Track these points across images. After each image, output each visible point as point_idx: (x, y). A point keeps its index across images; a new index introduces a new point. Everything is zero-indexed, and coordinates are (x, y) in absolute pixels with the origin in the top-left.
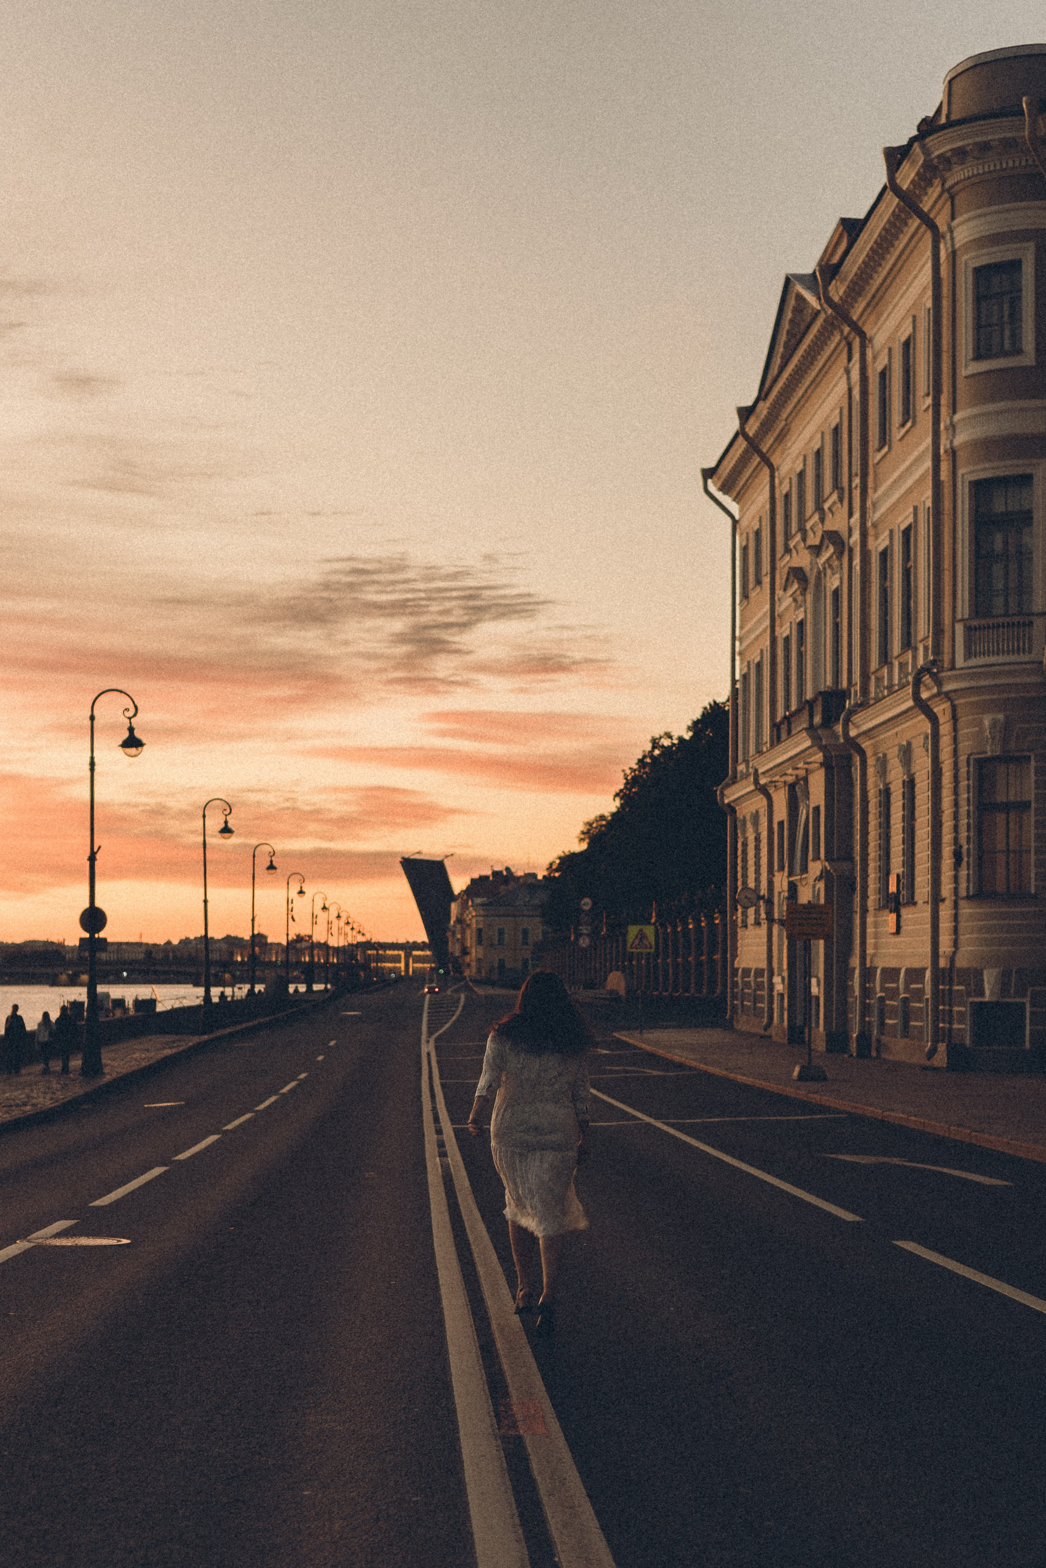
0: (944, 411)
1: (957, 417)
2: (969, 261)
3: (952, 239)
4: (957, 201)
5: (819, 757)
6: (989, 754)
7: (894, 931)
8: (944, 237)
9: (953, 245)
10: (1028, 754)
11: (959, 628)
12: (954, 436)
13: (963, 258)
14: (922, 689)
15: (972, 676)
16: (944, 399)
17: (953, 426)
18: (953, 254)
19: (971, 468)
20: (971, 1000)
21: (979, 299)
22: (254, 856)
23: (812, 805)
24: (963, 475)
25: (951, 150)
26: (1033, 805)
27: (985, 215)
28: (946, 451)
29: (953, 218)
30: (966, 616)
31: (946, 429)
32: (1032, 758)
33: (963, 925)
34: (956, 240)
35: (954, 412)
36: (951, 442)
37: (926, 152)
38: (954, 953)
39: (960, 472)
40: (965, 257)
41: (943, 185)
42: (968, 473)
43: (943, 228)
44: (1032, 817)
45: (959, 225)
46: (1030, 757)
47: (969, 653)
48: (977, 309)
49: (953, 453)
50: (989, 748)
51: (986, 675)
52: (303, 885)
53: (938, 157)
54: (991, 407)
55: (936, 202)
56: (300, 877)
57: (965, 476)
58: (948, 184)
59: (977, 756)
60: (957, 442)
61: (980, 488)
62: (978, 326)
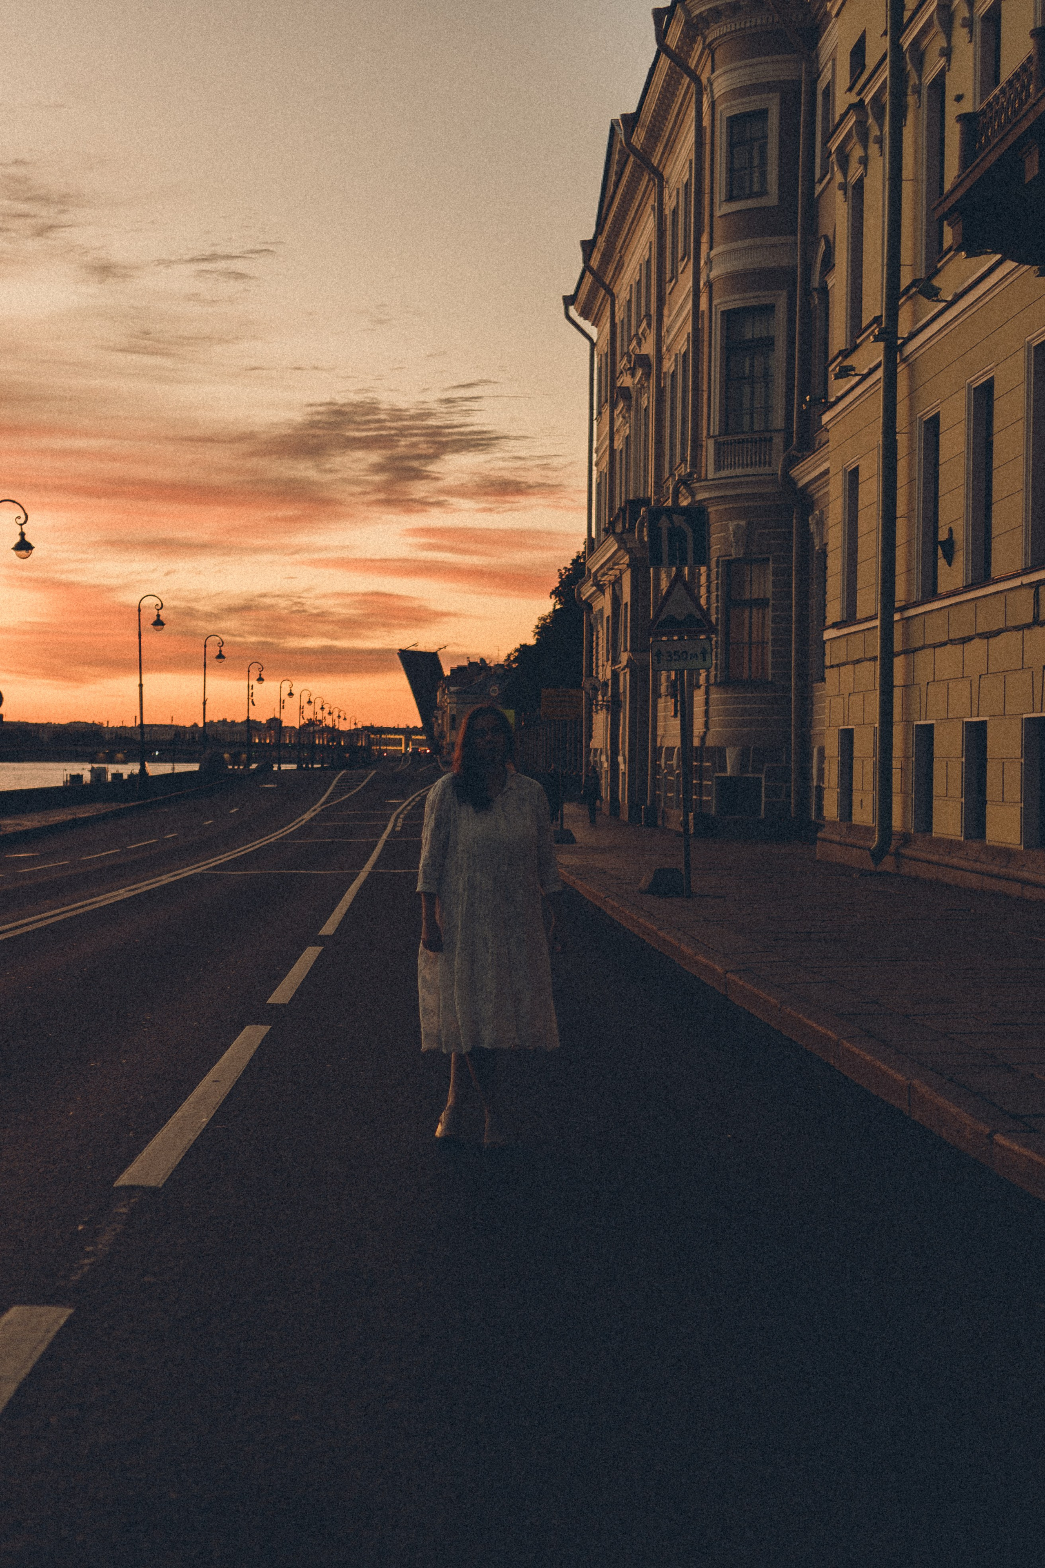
0: (704, 248)
1: (713, 253)
2: (725, 110)
3: (712, 91)
4: (716, 56)
5: (626, 559)
6: (734, 556)
7: (673, 714)
8: (706, 90)
9: (712, 97)
10: (767, 555)
11: (711, 444)
12: (711, 270)
13: (719, 108)
14: (681, 499)
15: (718, 487)
16: (705, 238)
17: (709, 261)
18: (713, 105)
19: (722, 300)
20: (717, 775)
21: (731, 145)
22: (205, 646)
23: (624, 602)
24: (716, 306)
25: (707, 10)
26: (771, 602)
27: (735, 69)
28: (705, 284)
29: (713, 71)
30: (717, 433)
31: (706, 263)
32: (771, 559)
33: (711, 709)
34: (715, 91)
35: (711, 248)
36: (708, 276)
37: (688, 12)
38: (705, 733)
39: (715, 302)
40: (720, 108)
41: (704, 41)
42: (724, 302)
43: (704, 80)
44: (769, 612)
45: (717, 78)
46: (768, 559)
47: (718, 467)
48: (731, 156)
49: (710, 285)
50: (733, 551)
51: (734, 486)
52: (262, 673)
53: (697, 16)
54: (740, 244)
55: (700, 57)
56: (260, 666)
57: (718, 307)
58: (708, 41)
59: (724, 558)
60: (713, 275)
61: (730, 317)
62: (731, 170)
